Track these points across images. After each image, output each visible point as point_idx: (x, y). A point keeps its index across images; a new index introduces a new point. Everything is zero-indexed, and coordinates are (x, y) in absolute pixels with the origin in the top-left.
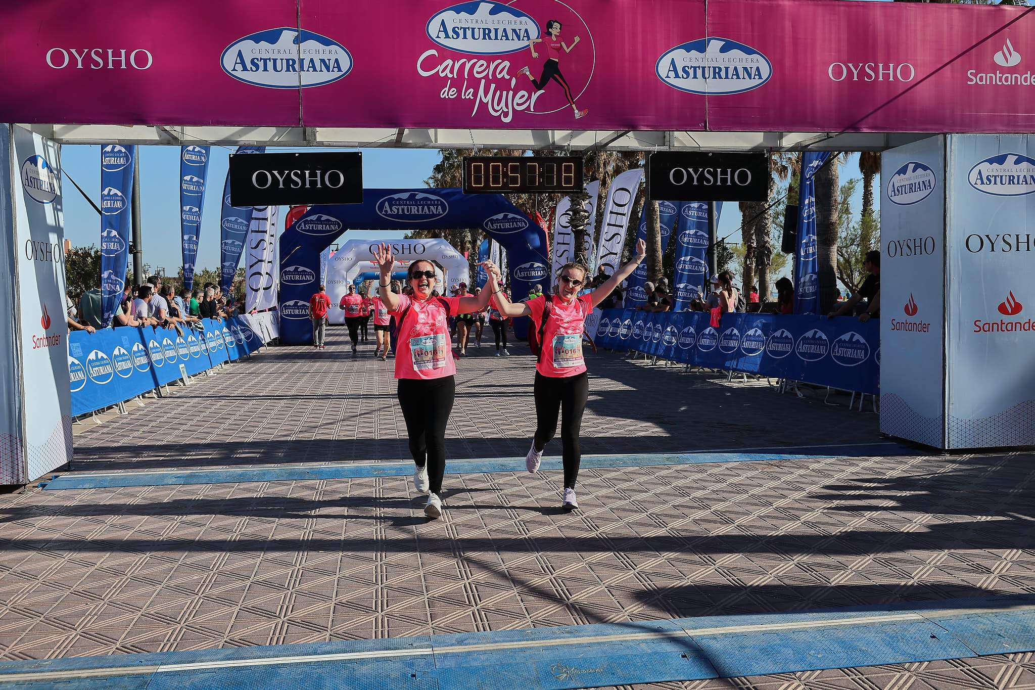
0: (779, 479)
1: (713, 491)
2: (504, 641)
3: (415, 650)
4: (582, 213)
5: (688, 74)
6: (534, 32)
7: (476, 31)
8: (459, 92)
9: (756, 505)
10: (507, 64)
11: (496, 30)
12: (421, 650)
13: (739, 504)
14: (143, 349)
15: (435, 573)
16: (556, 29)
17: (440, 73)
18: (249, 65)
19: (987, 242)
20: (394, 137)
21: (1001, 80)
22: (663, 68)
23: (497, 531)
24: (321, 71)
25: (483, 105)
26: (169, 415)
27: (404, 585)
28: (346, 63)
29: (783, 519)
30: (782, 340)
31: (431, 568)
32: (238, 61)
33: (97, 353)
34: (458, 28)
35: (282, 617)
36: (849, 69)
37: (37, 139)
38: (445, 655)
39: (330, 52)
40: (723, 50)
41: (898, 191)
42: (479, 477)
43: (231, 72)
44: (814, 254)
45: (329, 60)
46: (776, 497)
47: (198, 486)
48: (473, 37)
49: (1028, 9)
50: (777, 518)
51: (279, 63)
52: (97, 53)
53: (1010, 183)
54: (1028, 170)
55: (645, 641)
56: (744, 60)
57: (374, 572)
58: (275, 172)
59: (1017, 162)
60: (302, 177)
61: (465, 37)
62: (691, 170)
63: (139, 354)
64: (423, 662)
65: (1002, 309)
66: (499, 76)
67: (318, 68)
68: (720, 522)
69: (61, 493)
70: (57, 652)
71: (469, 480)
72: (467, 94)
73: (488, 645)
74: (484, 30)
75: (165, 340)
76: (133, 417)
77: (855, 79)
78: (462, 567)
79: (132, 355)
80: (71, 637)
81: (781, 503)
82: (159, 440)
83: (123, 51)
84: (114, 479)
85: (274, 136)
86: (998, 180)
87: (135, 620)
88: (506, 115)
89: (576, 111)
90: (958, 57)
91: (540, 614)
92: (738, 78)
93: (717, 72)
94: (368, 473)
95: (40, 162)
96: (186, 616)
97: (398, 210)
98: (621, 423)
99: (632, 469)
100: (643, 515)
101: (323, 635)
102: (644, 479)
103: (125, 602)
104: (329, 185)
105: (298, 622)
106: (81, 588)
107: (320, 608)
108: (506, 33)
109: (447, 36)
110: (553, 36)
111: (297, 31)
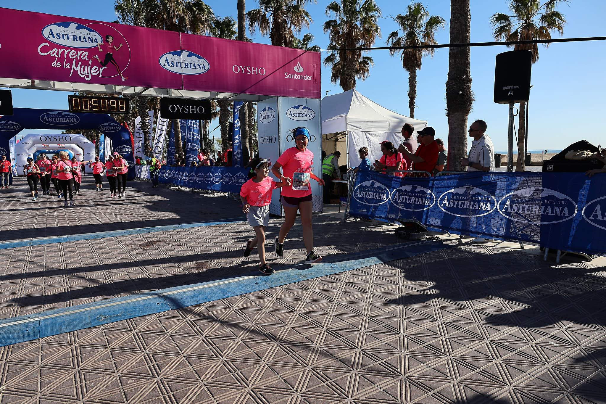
0: (218, 232)
1: (190, 239)
2: (77, 309)
3: (30, 320)
5: (174, 65)
6: (99, 40)
7: (69, 36)
8: (62, 64)
9: (206, 242)
10: (87, 53)
11: (80, 37)
12: (34, 319)
13: (199, 243)
15: (49, 286)
16: (110, 39)
17: (51, 54)
20: (30, 84)
21: (297, 78)
22: (162, 61)
23: (87, 264)
25: (75, 72)
30: (228, 177)
31: (49, 283)
34: (60, 34)
36: (240, 68)
38: (45, 319)
40: (189, 56)
41: (263, 118)
42: (84, 242)
44: (239, 142)
46: (215, 239)
48: (68, 39)
49: (305, 51)
50: (212, 247)
53: (301, 116)
54: (307, 112)
55: (143, 300)
56: (198, 61)
57: (18, 289)
59: (303, 109)
61: (63, 38)
62: (178, 106)
64: (33, 324)
66: (83, 59)
68: (189, 251)
71: (79, 243)
72: (66, 66)
73: (68, 312)
74: (74, 36)
77: (243, 73)
78: (65, 281)
81: (216, 241)
86: (297, 115)
88: (88, 77)
89: (123, 77)
90: (281, 67)
92: (196, 68)
94: (25, 244)
97: (52, 119)
98: (157, 214)
99: (157, 233)
100: (157, 251)
102: (162, 236)
108: (85, 39)
109: (54, 37)
110: (109, 42)
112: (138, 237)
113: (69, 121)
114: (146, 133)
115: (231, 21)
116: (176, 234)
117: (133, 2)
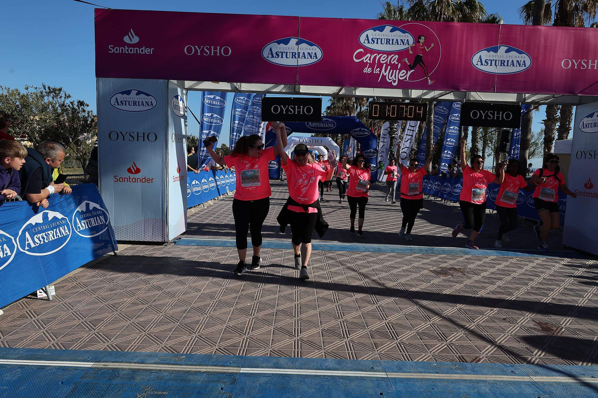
0: (523, 268)
3: (376, 373)
4: (394, 129)
5: (487, 63)
6: (411, 41)
7: (383, 40)
8: (373, 70)
10: (397, 56)
11: (393, 40)
12: (380, 373)
13: (509, 282)
14: (213, 180)
15: (367, 314)
16: (422, 40)
17: (364, 60)
18: (275, 55)
20: (336, 91)
22: (475, 60)
24: (308, 58)
25: (384, 77)
26: (223, 210)
27: (355, 321)
28: (319, 55)
29: (539, 295)
31: (365, 310)
32: (270, 53)
33: (195, 181)
34: (374, 38)
35: (296, 336)
36: (573, 63)
38: (396, 380)
39: (313, 49)
40: (507, 51)
41: (586, 126)
42: (370, 254)
43: (267, 58)
45: (312, 53)
48: (381, 43)
51: (288, 54)
52: (207, 48)
56: (517, 57)
58: (282, 106)
60: (294, 109)
61: (377, 43)
62: (481, 112)
63: (211, 182)
64: (384, 384)
66: (393, 63)
67: (306, 57)
68: (506, 294)
69: (183, 247)
70: (187, 349)
72: (376, 71)
73: (417, 374)
74: (387, 39)
75: (221, 177)
76: (209, 209)
77: (576, 68)
79: (209, 182)
80: (194, 338)
81: (533, 284)
82: (221, 222)
83: (218, 47)
84: (205, 242)
85: (281, 90)
87: (223, 330)
88: (395, 81)
89: (429, 81)
91: (435, 350)
92: (513, 66)
93: (502, 63)
94: (317, 248)
95: (179, 98)
96: (248, 330)
97: (315, 125)
100: (462, 285)
101: (320, 352)
102: (452, 262)
103: (217, 317)
104: (306, 113)
105: (305, 341)
106: (195, 306)
107: (314, 333)
108: (397, 41)
109: (369, 42)
110: (421, 43)
111: (298, 39)
112: (424, 258)
113: (328, 125)
114: (392, 138)
115: (496, 19)
116: (468, 263)
117: (395, 12)
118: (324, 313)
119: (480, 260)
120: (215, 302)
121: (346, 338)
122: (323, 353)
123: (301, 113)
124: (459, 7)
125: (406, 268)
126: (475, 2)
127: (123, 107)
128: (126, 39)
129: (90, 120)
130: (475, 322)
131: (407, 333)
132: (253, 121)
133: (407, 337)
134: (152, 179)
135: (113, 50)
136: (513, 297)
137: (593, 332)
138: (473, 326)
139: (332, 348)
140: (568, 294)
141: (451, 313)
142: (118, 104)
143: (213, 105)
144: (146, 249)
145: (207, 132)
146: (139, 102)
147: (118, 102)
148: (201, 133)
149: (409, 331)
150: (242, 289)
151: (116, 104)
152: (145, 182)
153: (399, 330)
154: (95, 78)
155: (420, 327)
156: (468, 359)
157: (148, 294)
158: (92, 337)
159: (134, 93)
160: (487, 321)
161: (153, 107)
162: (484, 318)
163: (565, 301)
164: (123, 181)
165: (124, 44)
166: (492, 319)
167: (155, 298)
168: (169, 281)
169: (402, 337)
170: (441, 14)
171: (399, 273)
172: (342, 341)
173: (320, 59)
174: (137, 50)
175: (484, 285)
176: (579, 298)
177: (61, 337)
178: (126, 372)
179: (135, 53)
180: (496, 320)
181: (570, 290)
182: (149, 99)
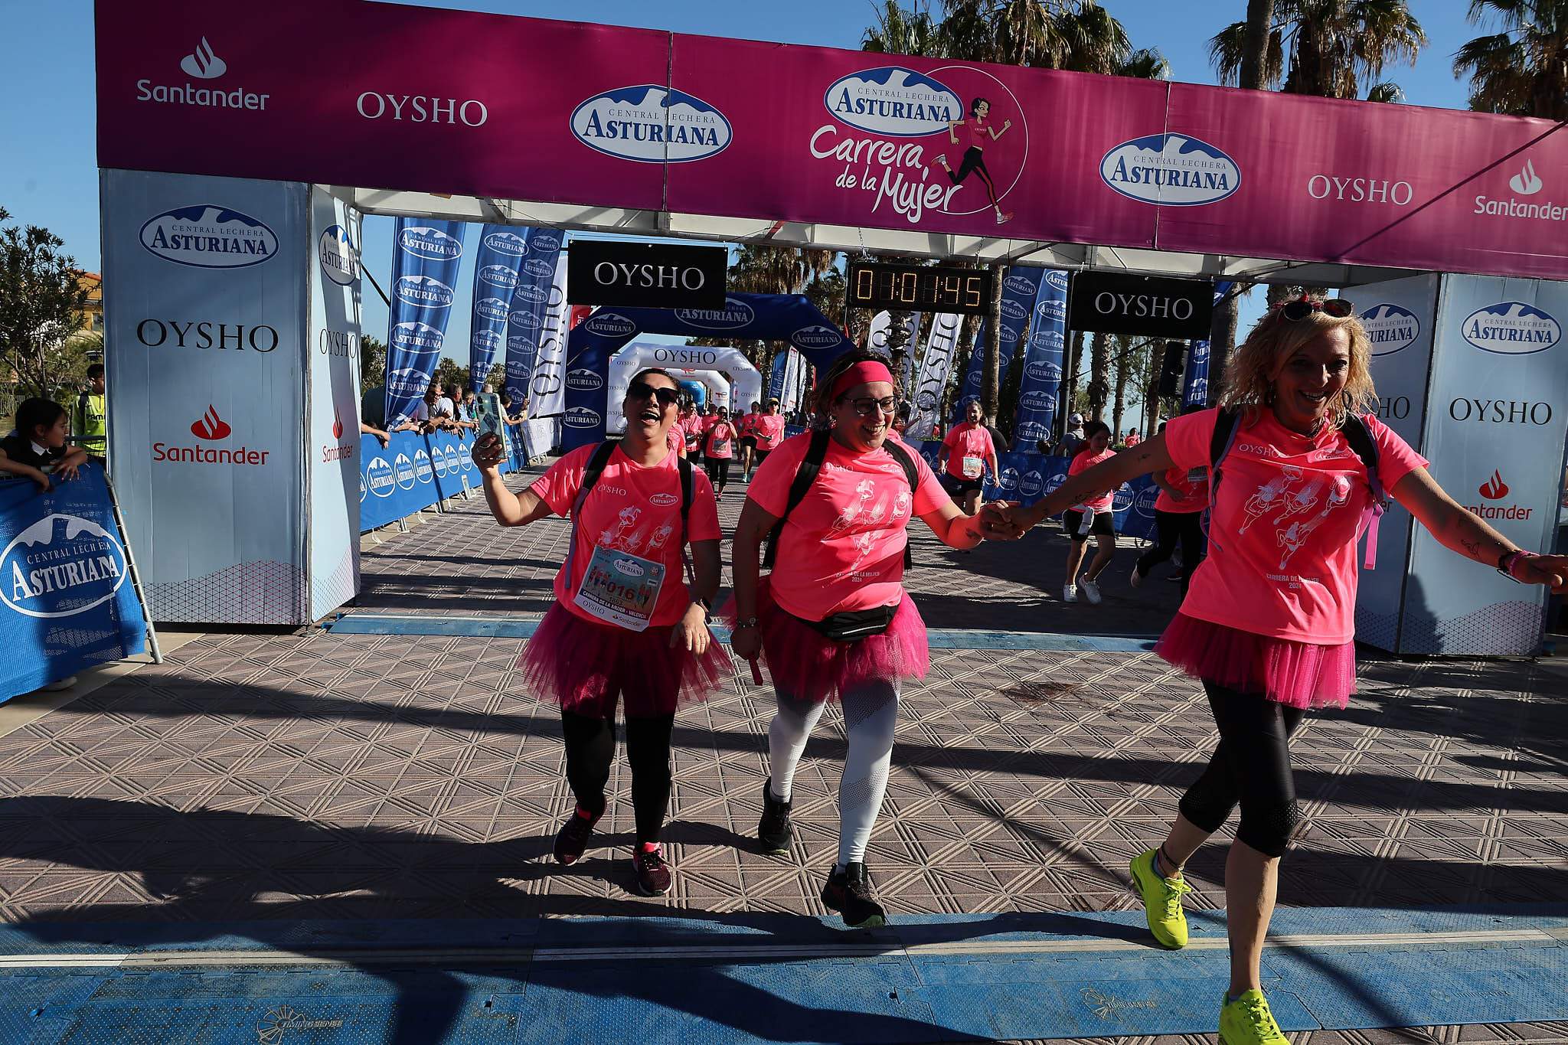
1: (1144, 695)
4: (903, 332)
5: (1138, 176)
6: (956, 112)
7: (886, 105)
8: (859, 180)
10: (919, 149)
11: (910, 106)
13: (1185, 717)
14: (427, 457)
16: (982, 110)
17: (838, 154)
18: (605, 130)
19: (1476, 408)
20: (766, 232)
22: (1109, 167)
25: (887, 199)
26: (456, 537)
28: (723, 135)
32: (592, 123)
33: (378, 461)
34: (864, 100)
36: (1333, 183)
37: (339, 205)
38: (925, 959)
39: (705, 119)
40: (1184, 150)
43: (584, 137)
45: (703, 129)
47: (513, 641)
48: (881, 113)
49: (1557, 124)
51: (641, 128)
52: (419, 102)
53: (1510, 339)
54: (1535, 324)
56: (1208, 165)
58: (623, 266)
59: (1521, 314)
61: (871, 113)
63: (421, 463)
64: (899, 971)
65: (1485, 491)
66: (909, 165)
67: (689, 140)
69: (351, 639)
72: (868, 184)
74: (895, 104)
75: (448, 448)
76: (416, 536)
77: (1340, 197)
79: (414, 464)
82: (453, 571)
83: (452, 102)
85: (618, 222)
86: (1497, 333)
88: (914, 213)
89: (999, 214)
90: (1468, 180)
91: (1017, 886)
92: (1199, 186)
93: (1173, 177)
95: (340, 233)
97: (699, 314)
99: (1026, 653)
100: (1076, 726)
101: (737, 901)
102: (1049, 669)
103: (460, 822)
104: (685, 284)
105: (697, 876)
106: (399, 793)
107: (719, 853)
108: (922, 111)
109: (850, 109)
110: (979, 118)
111: (667, 90)
112: (983, 661)
113: (733, 315)
115: (1153, 61)
116: (1088, 670)
117: (908, 28)
118: (739, 802)
119: (1116, 663)
120: (452, 783)
121: (800, 864)
122: (745, 903)
123: (674, 286)
124: (1066, 27)
125: (939, 684)
126: (1104, 18)
127: (180, 254)
128: (189, 65)
129: (65, 284)
130: (1110, 813)
131: (949, 845)
132: (532, 299)
133: (948, 856)
134: (263, 454)
135: (148, 92)
136: (1196, 751)
137: (1374, 831)
138: (1106, 823)
139: (766, 889)
140: (1319, 742)
141: (1051, 795)
142: (165, 246)
143: (426, 253)
144: (248, 644)
145: (411, 326)
146: (225, 241)
147: (163, 239)
148: (394, 331)
149: (954, 842)
150: (522, 746)
151: (159, 243)
152: (244, 462)
153: (928, 839)
154: (95, 171)
155: (979, 830)
156: (1095, 903)
157: (263, 768)
158: (112, 886)
159: (210, 215)
160: (1136, 811)
161: (265, 256)
162: (1129, 805)
163: (1313, 757)
164: (178, 459)
165: (183, 79)
166: (1147, 807)
167: (284, 778)
168: (320, 731)
169: (936, 857)
170: (1021, 42)
171: (926, 699)
172: (790, 871)
173: (724, 146)
174: (219, 97)
175: (1128, 724)
176: (1344, 752)
177: (20, 889)
178: (222, 975)
179: (215, 104)
180: (1157, 809)
181: (1322, 731)
182: (256, 234)
